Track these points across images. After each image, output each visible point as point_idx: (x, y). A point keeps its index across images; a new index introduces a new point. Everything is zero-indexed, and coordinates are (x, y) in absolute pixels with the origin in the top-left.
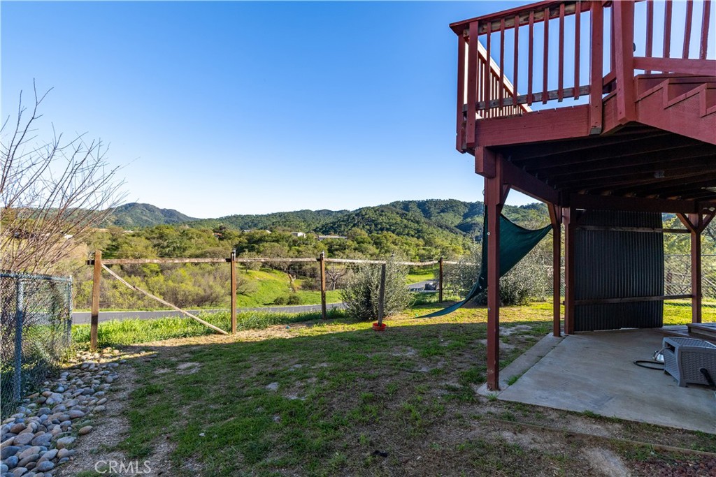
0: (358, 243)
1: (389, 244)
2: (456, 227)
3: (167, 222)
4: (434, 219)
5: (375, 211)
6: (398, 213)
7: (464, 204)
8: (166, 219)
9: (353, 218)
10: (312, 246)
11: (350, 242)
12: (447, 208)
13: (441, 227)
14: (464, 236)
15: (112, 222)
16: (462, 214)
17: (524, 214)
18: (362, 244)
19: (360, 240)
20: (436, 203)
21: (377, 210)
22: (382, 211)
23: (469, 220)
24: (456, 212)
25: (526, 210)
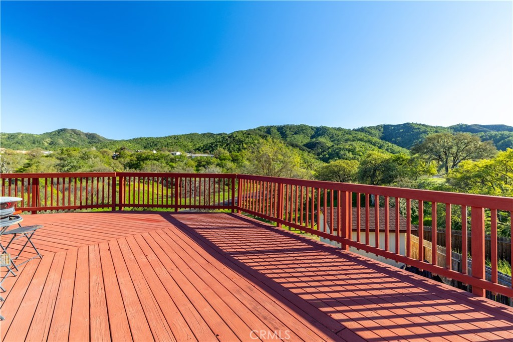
0: (221, 160)
1: (244, 160)
2: (304, 145)
3: (90, 143)
4: (288, 139)
5: (243, 134)
6: (260, 136)
7: (312, 128)
8: (89, 140)
9: (227, 140)
10: (184, 163)
11: (214, 160)
12: (299, 131)
13: (292, 145)
14: (309, 152)
15: (47, 143)
16: (310, 136)
17: (355, 135)
18: (223, 161)
19: (222, 157)
20: (291, 127)
21: (245, 133)
22: (249, 134)
23: (314, 140)
24: (305, 134)
25: (357, 132)
